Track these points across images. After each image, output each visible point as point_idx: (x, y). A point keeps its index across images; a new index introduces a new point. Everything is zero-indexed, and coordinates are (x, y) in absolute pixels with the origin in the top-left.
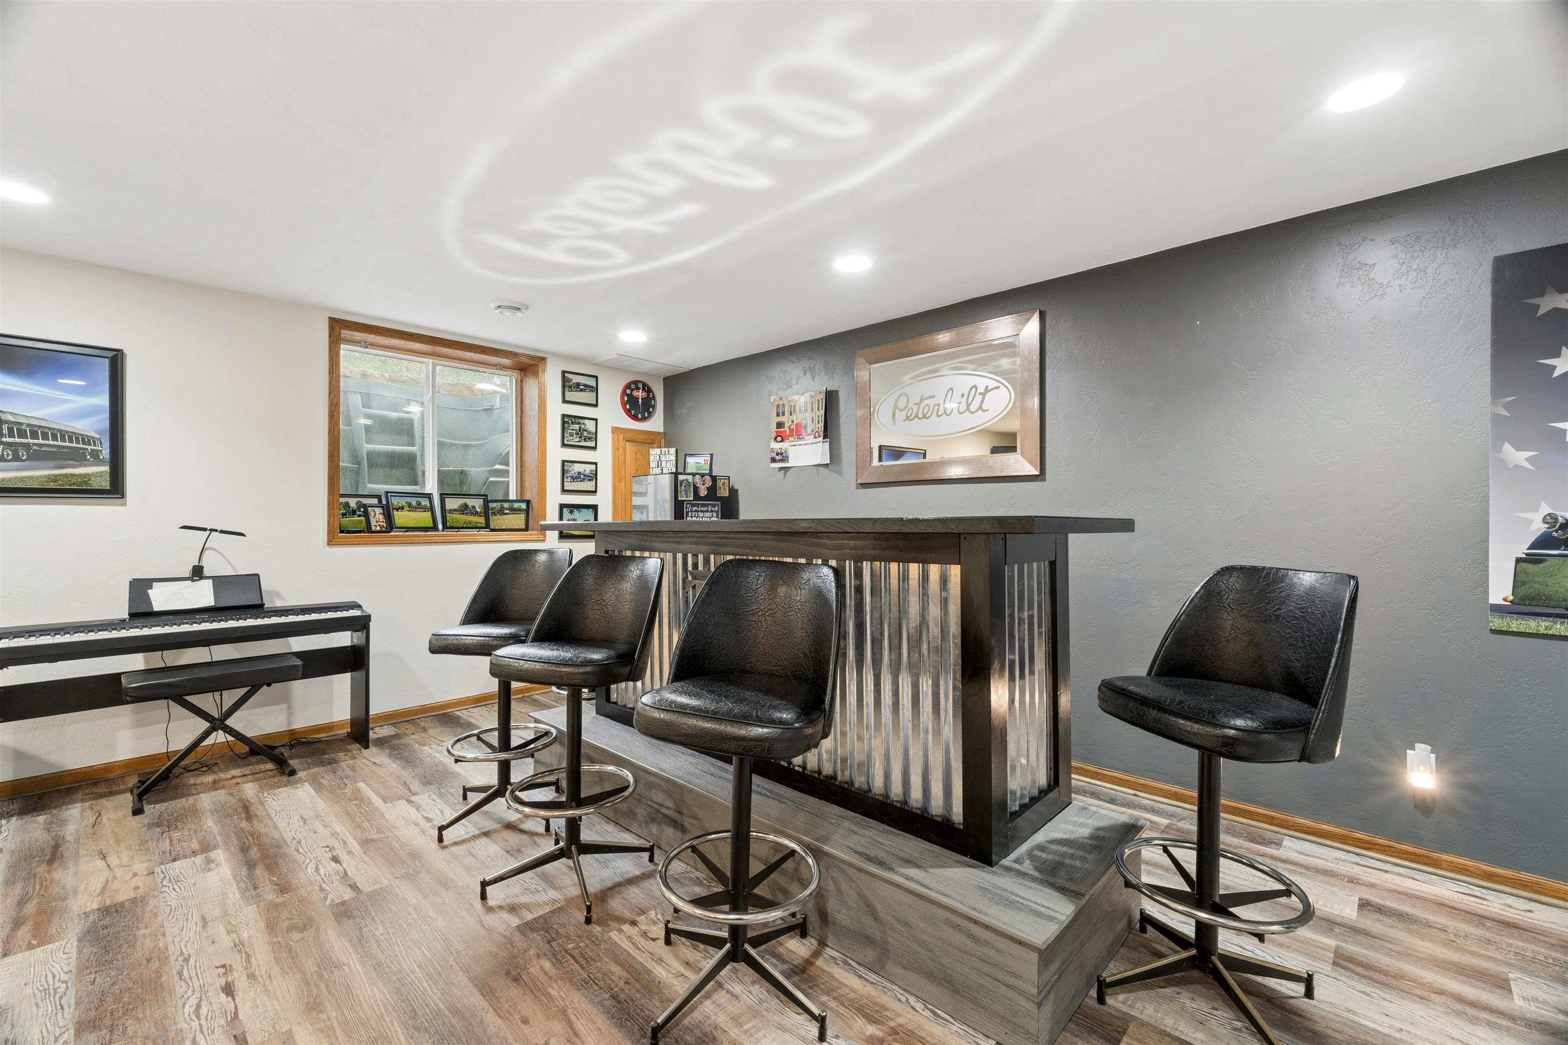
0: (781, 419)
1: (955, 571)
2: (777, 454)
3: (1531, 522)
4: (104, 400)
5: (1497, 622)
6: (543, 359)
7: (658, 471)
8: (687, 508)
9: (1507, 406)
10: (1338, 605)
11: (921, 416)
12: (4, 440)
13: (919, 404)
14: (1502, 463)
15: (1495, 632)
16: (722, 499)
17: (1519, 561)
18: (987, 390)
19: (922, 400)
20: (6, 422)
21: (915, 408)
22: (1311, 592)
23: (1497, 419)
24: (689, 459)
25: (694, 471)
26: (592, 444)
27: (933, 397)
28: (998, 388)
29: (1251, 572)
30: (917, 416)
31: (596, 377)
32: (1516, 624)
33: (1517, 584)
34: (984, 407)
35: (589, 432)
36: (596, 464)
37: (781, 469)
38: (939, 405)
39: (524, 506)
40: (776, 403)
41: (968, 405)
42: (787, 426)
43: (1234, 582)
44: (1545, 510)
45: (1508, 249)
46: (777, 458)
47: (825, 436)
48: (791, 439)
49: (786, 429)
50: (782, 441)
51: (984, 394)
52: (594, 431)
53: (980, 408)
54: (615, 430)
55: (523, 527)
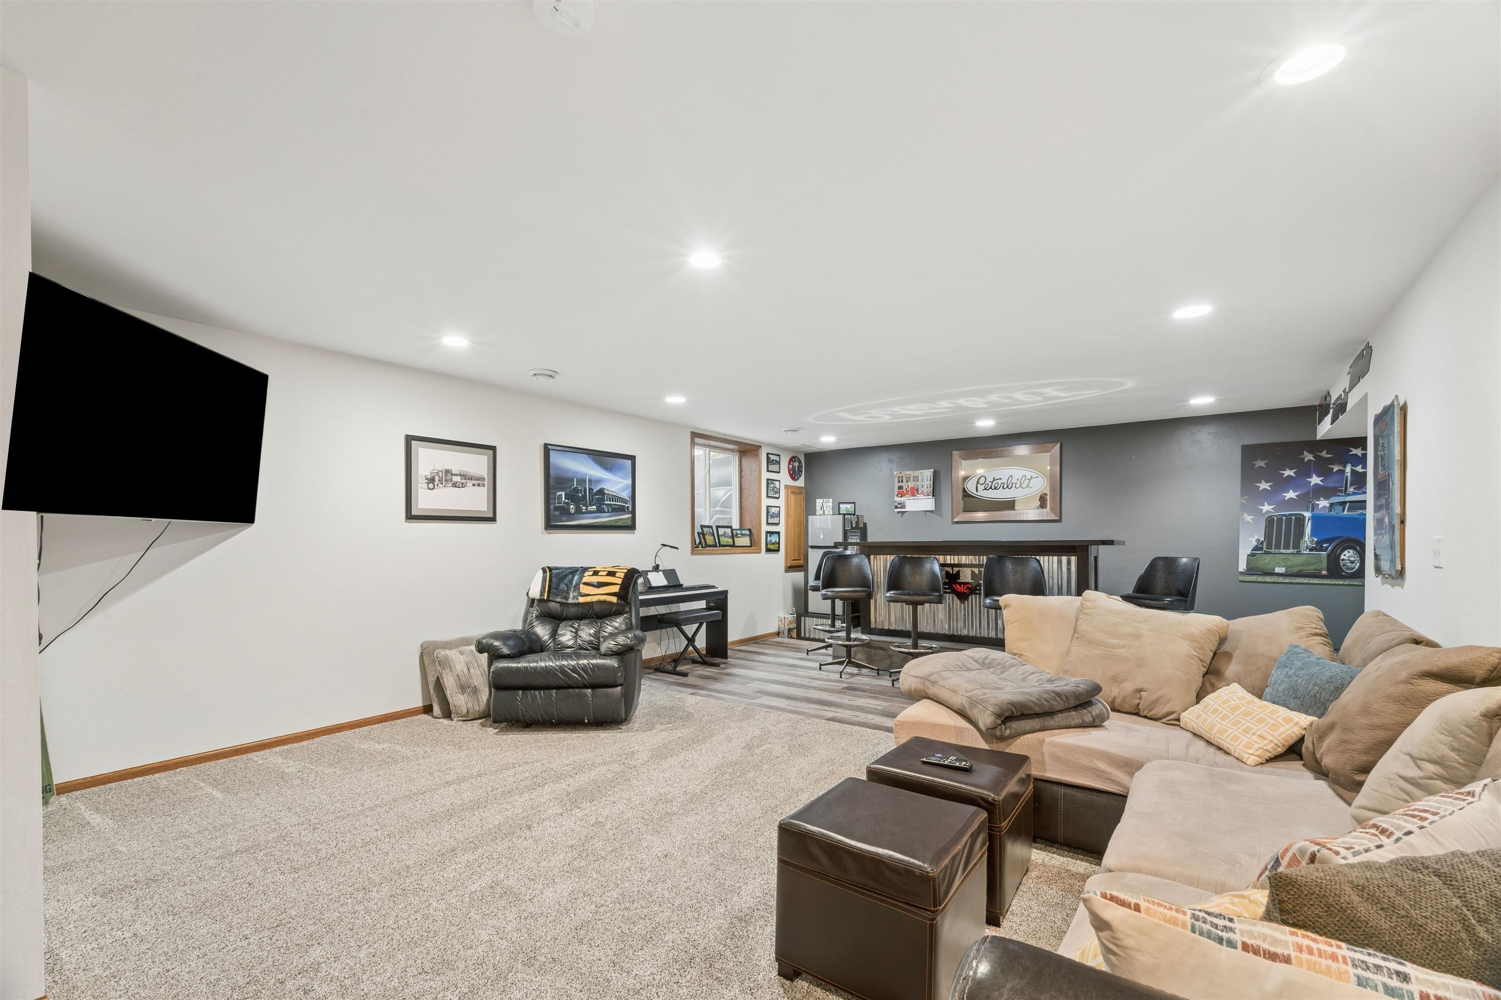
0: (901, 484)
1: (1073, 559)
2: (899, 504)
3: (1252, 541)
4: (629, 482)
5: (1241, 578)
6: (761, 447)
7: (821, 512)
8: (849, 534)
9: (1245, 500)
10: (1194, 568)
11: (993, 488)
12: (606, 502)
13: (992, 482)
14: (1244, 520)
15: (1240, 581)
16: (860, 528)
17: (1248, 555)
18: (1031, 478)
19: (994, 480)
20: (606, 494)
21: (990, 484)
22: (1185, 565)
23: (1242, 504)
24: (841, 506)
25: (845, 512)
26: (777, 496)
27: (1001, 479)
28: (1038, 477)
29: (1166, 559)
30: (991, 487)
31: (779, 456)
32: (1247, 578)
33: (1248, 564)
34: (1030, 486)
35: (777, 489)
36: (779, 507)
37: (898, 512)
38: (1004, 483)
39: (748, 532)
40: (898, 475)
41: (1021, 484)
42: (904, 488)
43: (1161, 563)
44: (1256, 537)
45: (1247, 443)
46: (899, 506)
47: (933, 496)
48: (907, 495)
49: (904, 490)
50: (901, 497)
51: (1030, 480)
52: (778, 487)
53: (1028, 486)
54: (786, 487)
55: (749, 545)
